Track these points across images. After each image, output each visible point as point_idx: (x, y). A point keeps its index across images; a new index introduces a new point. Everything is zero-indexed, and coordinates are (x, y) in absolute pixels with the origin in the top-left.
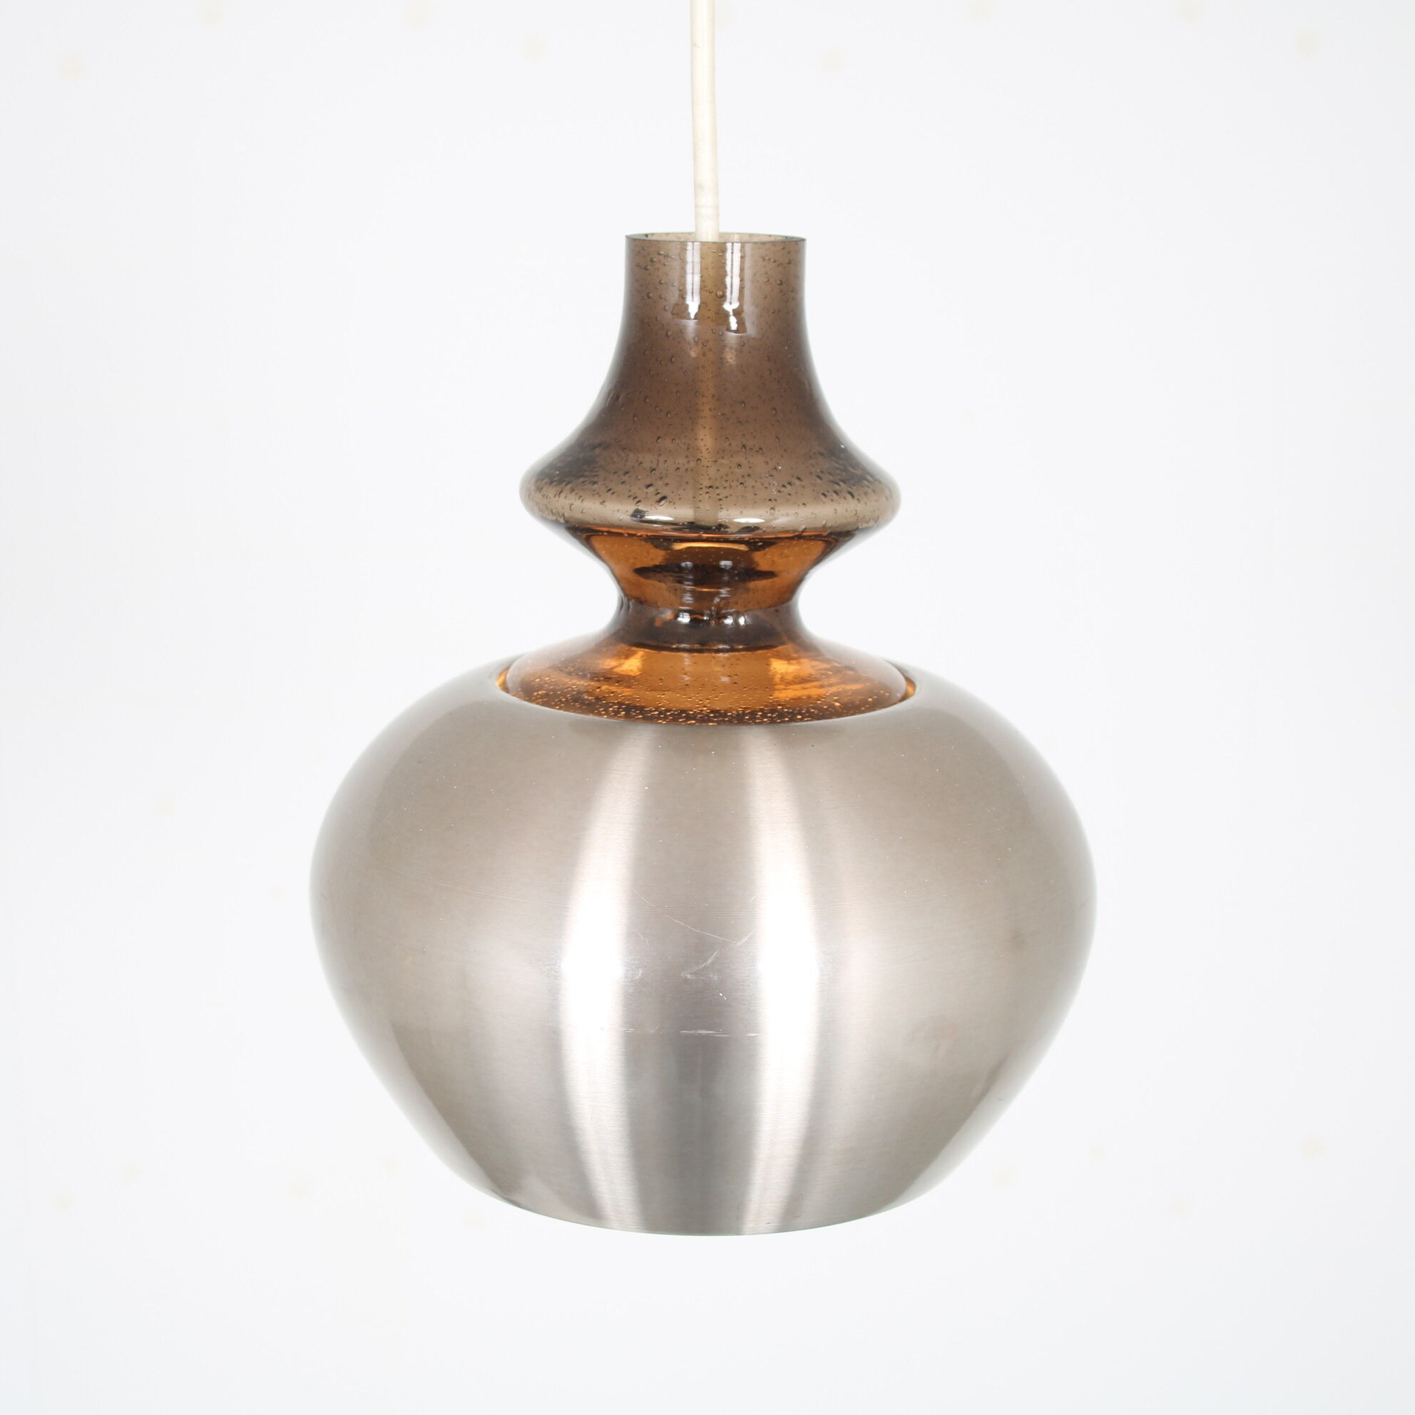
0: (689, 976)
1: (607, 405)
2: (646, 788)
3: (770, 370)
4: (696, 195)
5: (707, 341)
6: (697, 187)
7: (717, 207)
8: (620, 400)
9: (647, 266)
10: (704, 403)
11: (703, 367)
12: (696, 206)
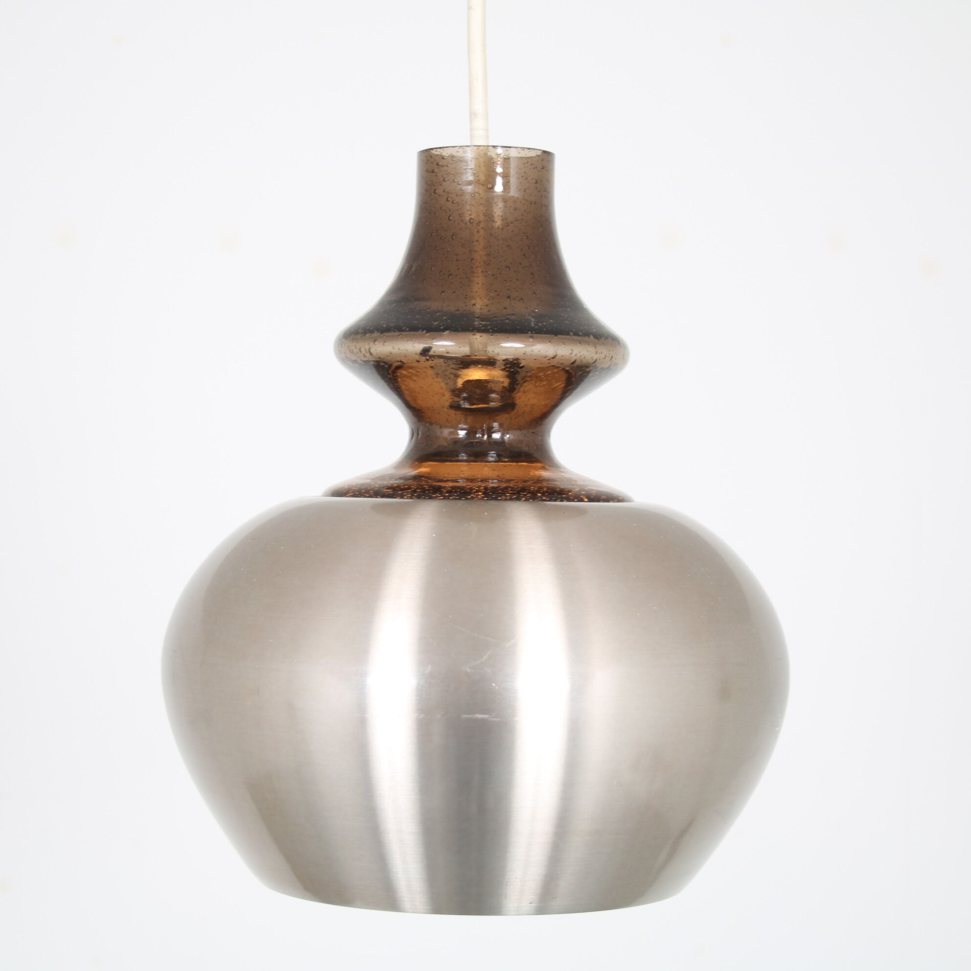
0: (468, 670)
1: (402, 275)
2: (434, 535)
3: (528, 246)
4: (471, 122)
5: (480, 222)
6: (472, 115)
7: (487, 130)
8: (413, 269)
9: (434, 170)
10: (477, 267)
11: (477, 241)
12: (471, 130)
